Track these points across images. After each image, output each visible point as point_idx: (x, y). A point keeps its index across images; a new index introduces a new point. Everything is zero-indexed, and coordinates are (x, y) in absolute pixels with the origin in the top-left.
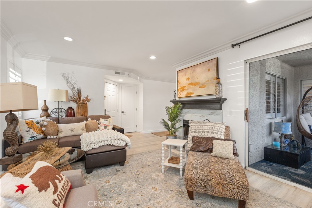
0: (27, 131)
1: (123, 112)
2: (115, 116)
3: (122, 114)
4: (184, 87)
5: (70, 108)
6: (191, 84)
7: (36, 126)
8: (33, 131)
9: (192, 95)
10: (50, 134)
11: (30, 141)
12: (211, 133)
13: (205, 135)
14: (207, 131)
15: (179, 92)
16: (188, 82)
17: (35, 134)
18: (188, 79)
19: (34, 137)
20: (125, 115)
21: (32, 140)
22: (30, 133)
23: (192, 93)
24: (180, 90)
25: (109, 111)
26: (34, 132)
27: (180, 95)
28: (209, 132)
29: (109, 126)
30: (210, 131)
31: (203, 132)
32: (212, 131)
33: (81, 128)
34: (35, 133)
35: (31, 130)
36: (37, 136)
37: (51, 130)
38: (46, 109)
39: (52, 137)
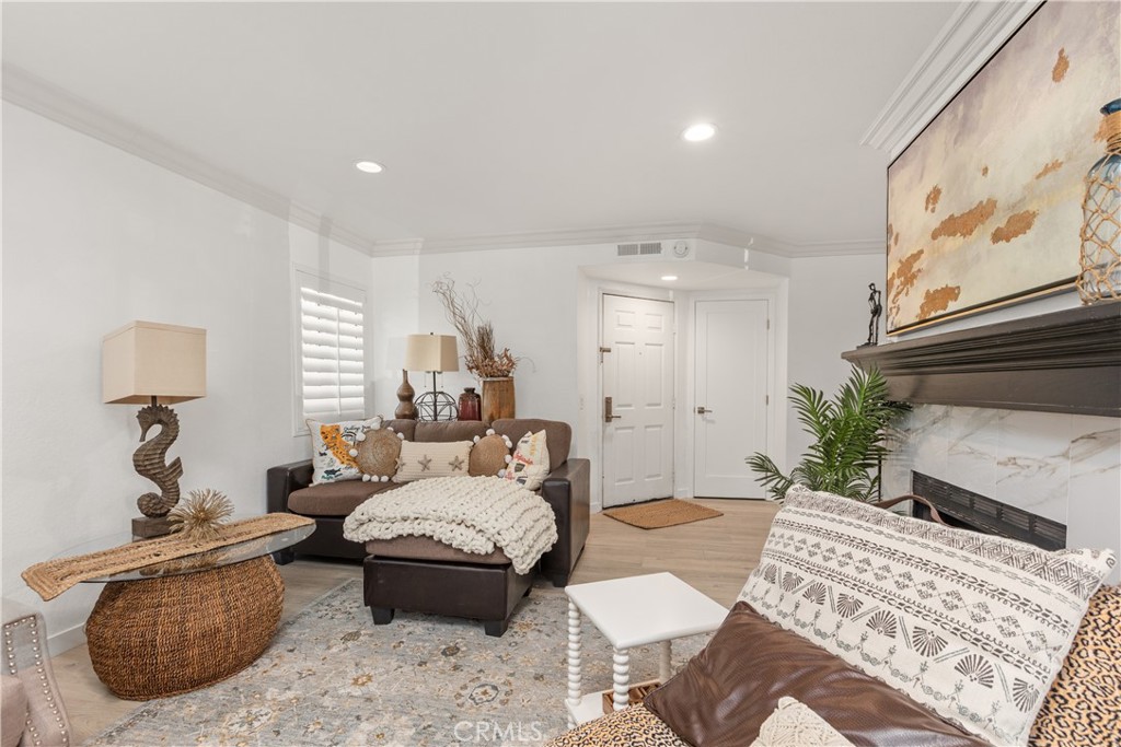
0: (322, 455)
1: (701, 411)
2: (661, 426)
3: (699, 416)
4: (913, 256)
5: (470, 391)
6: (951, 227)
7: (341, 442)
8: (332, 456)
9: (952, 306)
10: (369, 467)
11: (325, 481)
12: (872, 624)
13: (820, 624)
14: (847, 591)
15: (891, 297)
16: (935, 221)
17: (337, 465)
18: (933, 197)
19: (333, 472)
20: (712, 422)
21: (331, 481)
22: (327, 459)
23: (953, 289)
24: (897, 282)
25: (630, 406)
26: (335, 458)
27: (894, 311)
28: (858, 604)
29: (530, 463)
30: (869, 603)
31: (816, 594)
32: (884, 607)
33: (452, 459)
34: (338, 460)
35: (329, 452)
36: (342, 471)
37: (371, 457)
38: (406, 394)
39: (375, 478)
